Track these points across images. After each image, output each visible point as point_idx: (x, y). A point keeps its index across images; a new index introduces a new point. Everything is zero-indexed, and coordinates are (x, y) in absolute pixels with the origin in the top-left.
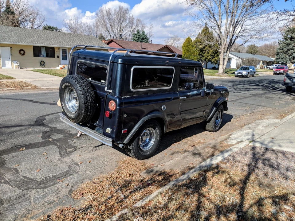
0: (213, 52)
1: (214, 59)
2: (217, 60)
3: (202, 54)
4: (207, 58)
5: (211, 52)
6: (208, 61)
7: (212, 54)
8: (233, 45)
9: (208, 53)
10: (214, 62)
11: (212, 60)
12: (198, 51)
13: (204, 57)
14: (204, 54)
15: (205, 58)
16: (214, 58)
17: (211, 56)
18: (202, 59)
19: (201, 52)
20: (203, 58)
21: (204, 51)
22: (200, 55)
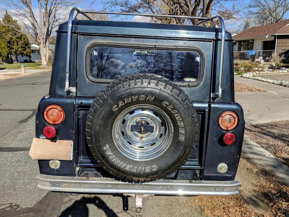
0: (24, 44)
1: (25, 51)
2: (30, 52)
3: (11, 46)
4: (17, 50)
5: (21, 44)
6: (20, 53)
7: (23, 46)
8: (50, 35)
9: (17, 44)
10: (27, 54)
11: (24, 52)
12: (5, 42)
13: (13, 49)
14: (12, 45)
15: (15, 50)
16: (26, 49)
17: (22, 47)
18: (11, 52)
19: (8, 43)
20: (13, 51)
21: (12, 43)
22: (9, 47)
